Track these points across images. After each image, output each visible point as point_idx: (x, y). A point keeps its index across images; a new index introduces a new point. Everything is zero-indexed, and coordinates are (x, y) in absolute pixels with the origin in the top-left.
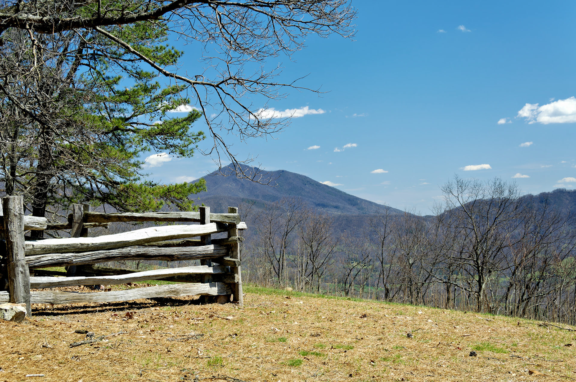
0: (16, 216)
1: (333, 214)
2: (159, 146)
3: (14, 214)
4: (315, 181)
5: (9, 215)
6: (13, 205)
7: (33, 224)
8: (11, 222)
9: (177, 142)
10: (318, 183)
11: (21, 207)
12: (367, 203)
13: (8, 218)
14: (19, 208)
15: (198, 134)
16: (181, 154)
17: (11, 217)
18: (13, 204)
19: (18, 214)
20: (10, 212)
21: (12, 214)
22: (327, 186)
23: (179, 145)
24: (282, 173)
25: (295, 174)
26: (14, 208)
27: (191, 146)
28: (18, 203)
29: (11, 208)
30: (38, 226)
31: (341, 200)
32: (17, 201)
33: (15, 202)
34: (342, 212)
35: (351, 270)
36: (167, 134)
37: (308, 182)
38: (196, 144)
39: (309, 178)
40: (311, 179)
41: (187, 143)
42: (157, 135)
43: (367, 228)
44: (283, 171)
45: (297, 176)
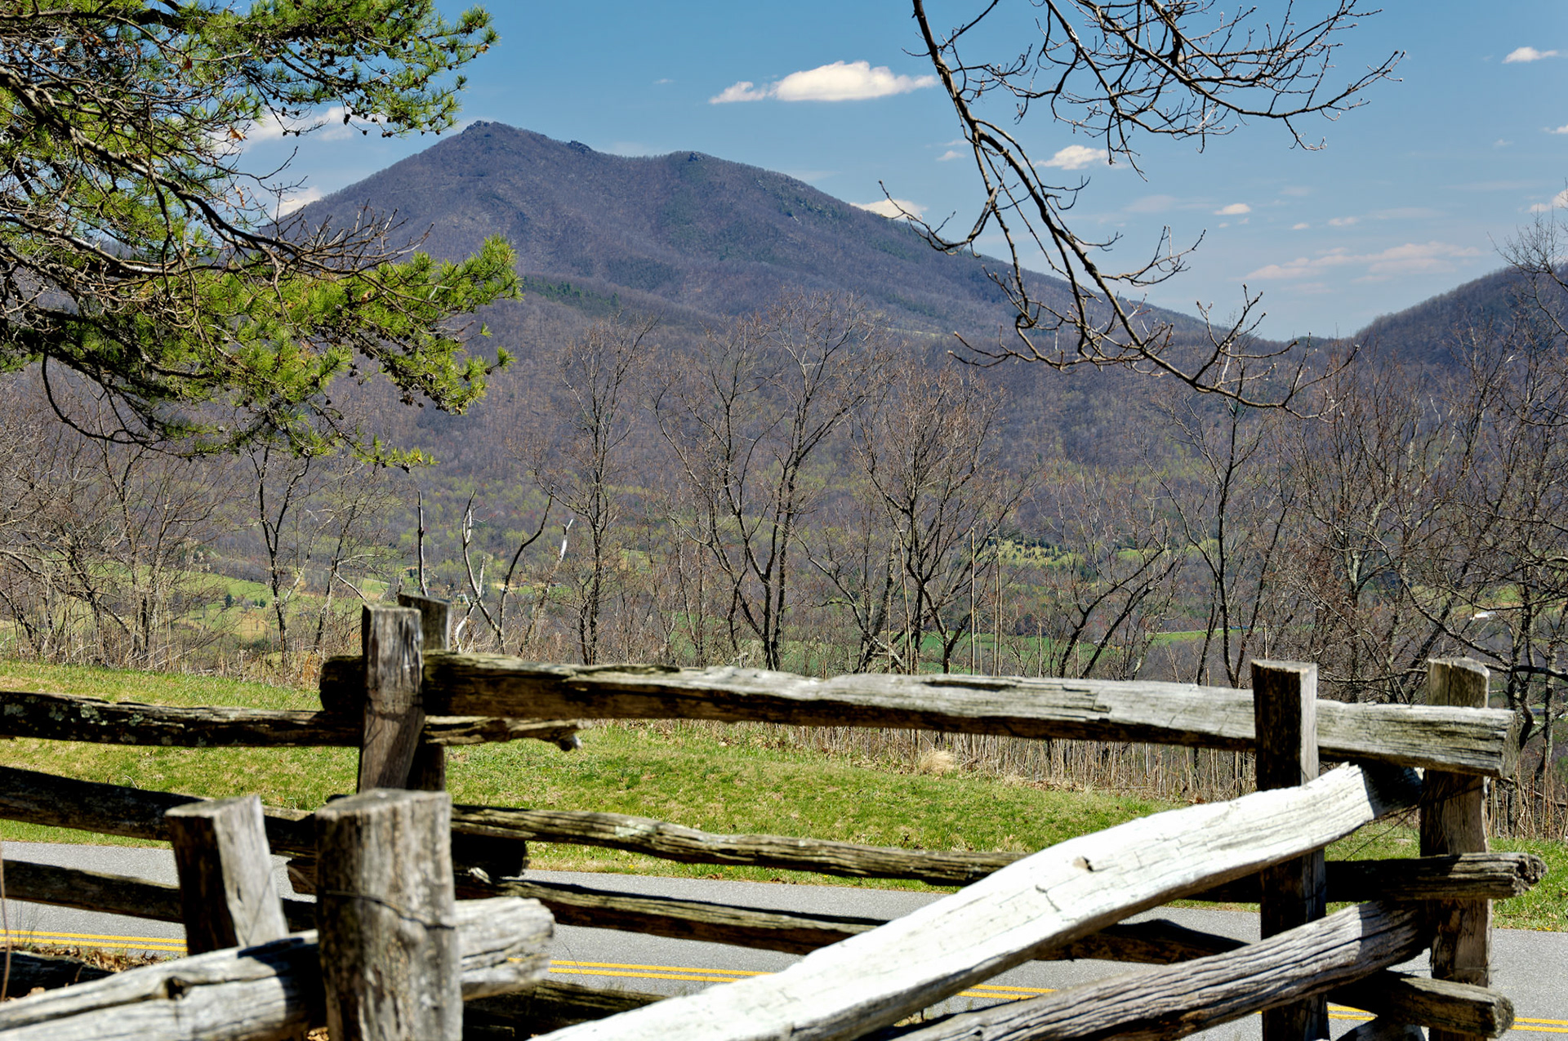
0: (406, 944)
1: (906, 337)
2: (286, 88)
3: (399, 935)
4: (830, 199)
5: (361, 944)
6: (389, 871)
7: (481, 966)
8: (380, 998)
9: (371, 67)
10: (841, 205)
11: (438, 872)
12: (1048, 288)
13: (357, 968)
14: (425, 882)
15: (462, 25)
16: (398, 119)
17: (381, 956)
18: (389, 860)
19: (416, 932)
20: (373, 919)
21: (386, 936)
22: (881, 219)
23: (386, 80)
24: (686, 164)
25: (743, 169)
26: (396, 888)
27: (442, 81)
28: (416, 846)
29: (377, 889)
30: (503, 974)
31: (939, 278)
32: (412, 838)
33: (400, 843)
34: (947, 330)
35: (1086, 615)
36: (335, 32)
37: (798, 200)
38: (462, 71)
39: (803, 185)
40: (812, 189)
41: (419, 70)
42: (285, 36)
43: (1052, 395)
44: (692, 157)
45: (750, 177)
